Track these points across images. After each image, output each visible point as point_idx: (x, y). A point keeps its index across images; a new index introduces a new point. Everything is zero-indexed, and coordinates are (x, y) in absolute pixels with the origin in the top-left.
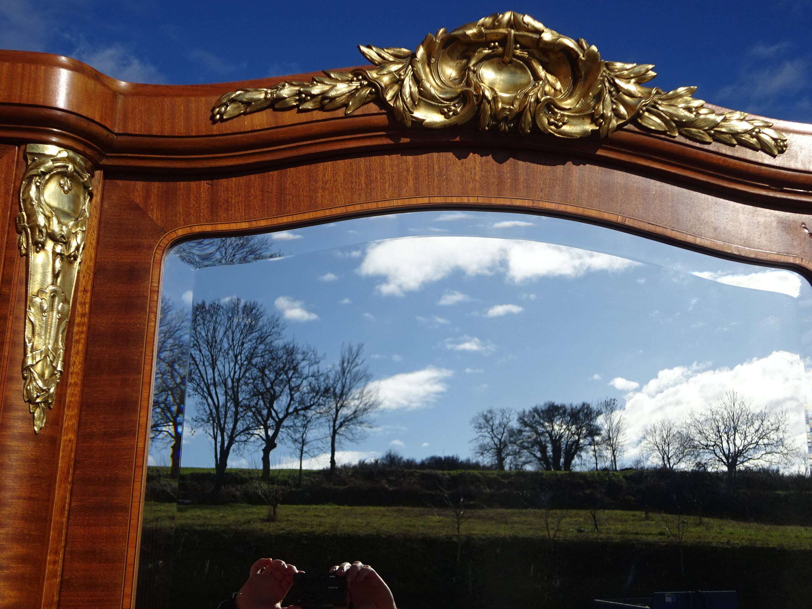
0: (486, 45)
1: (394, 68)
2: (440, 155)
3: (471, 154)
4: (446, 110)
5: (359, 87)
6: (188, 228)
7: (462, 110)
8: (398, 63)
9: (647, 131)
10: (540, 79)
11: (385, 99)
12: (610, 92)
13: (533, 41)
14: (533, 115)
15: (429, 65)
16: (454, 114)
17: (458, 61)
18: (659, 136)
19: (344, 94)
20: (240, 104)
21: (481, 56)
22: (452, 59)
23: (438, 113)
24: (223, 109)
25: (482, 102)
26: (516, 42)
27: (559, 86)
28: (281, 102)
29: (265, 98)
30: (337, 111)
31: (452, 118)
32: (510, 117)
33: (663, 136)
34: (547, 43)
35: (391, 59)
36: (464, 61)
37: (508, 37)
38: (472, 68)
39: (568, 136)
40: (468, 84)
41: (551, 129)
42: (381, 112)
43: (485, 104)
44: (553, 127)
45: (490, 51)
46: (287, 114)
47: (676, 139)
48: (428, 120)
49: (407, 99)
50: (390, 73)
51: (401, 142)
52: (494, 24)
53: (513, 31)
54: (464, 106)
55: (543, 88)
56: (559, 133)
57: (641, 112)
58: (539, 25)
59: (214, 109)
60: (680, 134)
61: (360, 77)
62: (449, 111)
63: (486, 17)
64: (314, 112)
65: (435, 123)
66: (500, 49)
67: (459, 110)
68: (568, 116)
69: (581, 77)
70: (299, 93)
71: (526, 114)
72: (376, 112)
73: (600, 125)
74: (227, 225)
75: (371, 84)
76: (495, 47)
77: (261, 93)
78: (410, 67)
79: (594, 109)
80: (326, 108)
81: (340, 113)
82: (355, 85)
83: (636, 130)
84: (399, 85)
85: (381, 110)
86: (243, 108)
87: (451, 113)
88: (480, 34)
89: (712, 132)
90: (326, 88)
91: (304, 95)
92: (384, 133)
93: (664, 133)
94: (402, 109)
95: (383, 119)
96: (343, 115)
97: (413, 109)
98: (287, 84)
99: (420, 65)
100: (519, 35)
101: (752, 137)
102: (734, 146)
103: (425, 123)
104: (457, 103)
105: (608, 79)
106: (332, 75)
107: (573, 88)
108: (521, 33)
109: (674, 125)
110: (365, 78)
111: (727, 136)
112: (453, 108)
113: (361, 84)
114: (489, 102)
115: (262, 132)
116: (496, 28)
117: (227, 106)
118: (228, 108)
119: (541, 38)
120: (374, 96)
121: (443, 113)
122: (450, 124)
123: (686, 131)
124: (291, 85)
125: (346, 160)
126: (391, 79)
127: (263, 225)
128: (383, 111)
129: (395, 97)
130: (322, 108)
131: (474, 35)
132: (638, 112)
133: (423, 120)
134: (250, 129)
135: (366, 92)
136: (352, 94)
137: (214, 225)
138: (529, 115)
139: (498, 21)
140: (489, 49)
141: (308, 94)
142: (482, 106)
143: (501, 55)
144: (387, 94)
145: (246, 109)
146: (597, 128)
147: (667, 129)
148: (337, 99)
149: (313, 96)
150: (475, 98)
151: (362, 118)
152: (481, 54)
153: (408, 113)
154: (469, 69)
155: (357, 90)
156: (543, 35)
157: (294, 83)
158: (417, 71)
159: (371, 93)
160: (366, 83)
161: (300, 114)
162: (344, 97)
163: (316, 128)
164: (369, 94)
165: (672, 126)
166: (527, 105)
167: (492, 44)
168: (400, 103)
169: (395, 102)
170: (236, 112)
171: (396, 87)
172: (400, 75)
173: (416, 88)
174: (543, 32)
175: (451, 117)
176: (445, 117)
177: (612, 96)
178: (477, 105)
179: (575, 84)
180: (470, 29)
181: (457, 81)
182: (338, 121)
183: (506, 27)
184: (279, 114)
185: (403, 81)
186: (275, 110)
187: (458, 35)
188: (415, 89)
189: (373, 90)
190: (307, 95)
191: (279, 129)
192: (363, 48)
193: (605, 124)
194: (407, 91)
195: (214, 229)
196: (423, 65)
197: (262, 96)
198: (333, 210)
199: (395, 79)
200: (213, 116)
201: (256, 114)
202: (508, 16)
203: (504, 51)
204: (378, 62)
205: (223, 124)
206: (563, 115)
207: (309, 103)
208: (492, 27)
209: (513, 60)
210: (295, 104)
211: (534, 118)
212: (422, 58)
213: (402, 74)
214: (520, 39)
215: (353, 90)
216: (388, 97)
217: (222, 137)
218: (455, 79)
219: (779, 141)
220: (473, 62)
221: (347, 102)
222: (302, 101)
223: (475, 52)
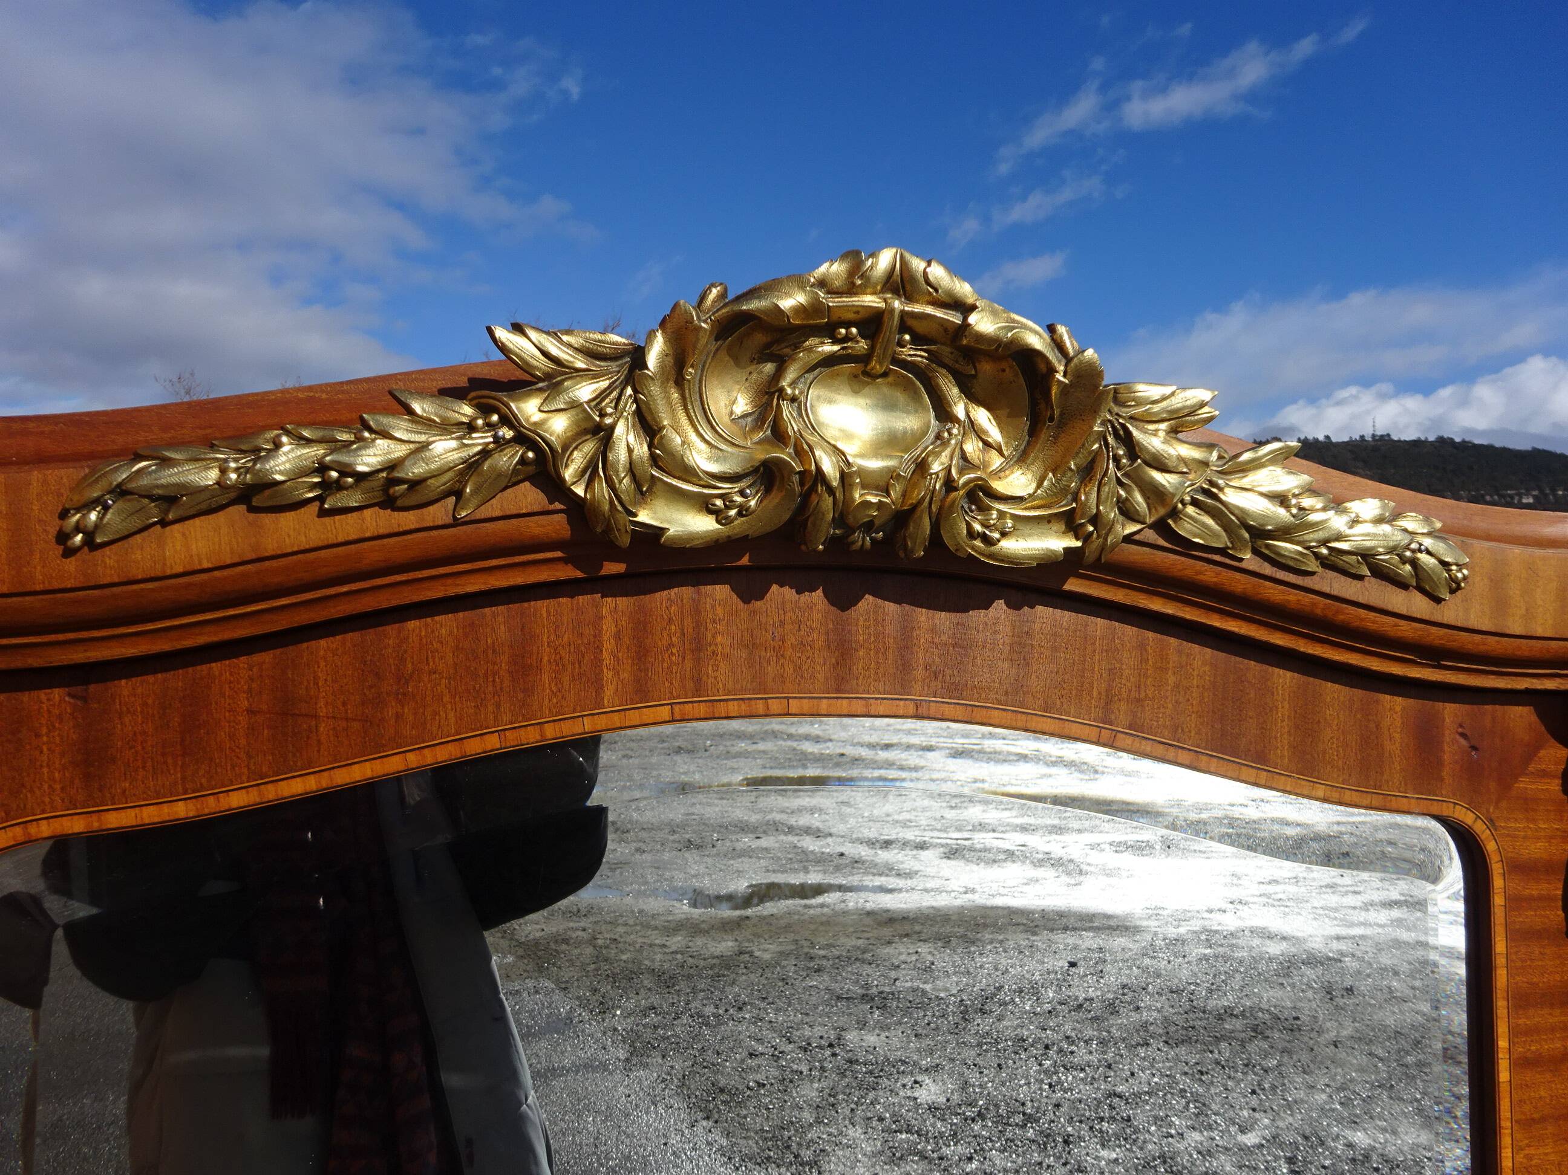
0: (829, 331)
1: (585, 391)
2: (699, 593)
3: (775, 587)
4: (719, 502)
5: (491, 446)
6: (18, 829)
7: (760, 502)
8: (596, 376)
9: (1185, 545)
10: (955, 420)
11: (563, 480)
12: (1117, 459)
13: (946, 330)
14: (933, 520)
15: (680, 382)
16: (740, 514)
17: (752, 368)
18: (1210, 556)
19: (451, 469)
20: (146, 501)
21: (814, 358)
22: (737, 362)
23: (700, 511)
24: (93, 516)
25: (813, 489)
26: (904, 328)
27: (995, 434)
28: (267, 492)
29: (218, 483)
30: (431, 509)
31: (736, 522)
32: (877, 522)
33: (1217, 558)
34: (980, 337)
35: (580, 364)
36: (769, 368)
37: (886, 319)
38: (789, 391)
39: (1012, 563)
40: (779, 435)
41: (973, 548)
42: (552, 507)
43: (820, 496)
44: (978, 543)
45: (836, 348)
46: (288, 519)
47: (1243, 565)
48: (673, 530)
49: (620, 482)
50: (574, 405)
51: (603, 572)
52: (853, 284)
53: (897, 304)
54: (768, 491)
55: (961, 444)
56: (991, 556)
57: (1180, 506)
58: (964, 289)
59: (64, 514)
60: (1256, 552)
61: (495, 418)
62: (728, 508)
63: (832, 261)
64: (367, 513)
65: (692, 536)
66: (863, 344)
67: (753, 503)
68: (1014, 517)
69: (1051, 419)
70: (322, 468)
71: (921, 517)
72: (536, 508)
73: (1087, 538)
74: (132, 813)
75: (524, 438)
76: (847, 338)
77: (208, 468)
78: (629, 391)
79: (1075, 498)
80: (400, 503)
81: (440, 513)
82: (481, 440)
83: (1161, 542)
84: (601, 440)
85: (551, 502)
86: (155, 511)
87: (733, 513)
88: (815, 309)
89: (1324, 551)
90: (399, 451)
91: (334, 474)
92: (558, 554)
93: (1222, 551)
94: (607, 507)
95: (557, 525)
96: (449, 520)
97: (636, 504)
98: (285, 439)
99: (655, 389)
100: (913, 315)
101: (1404, 560)
102: (1361, 578)
103: (668, 539)
104: (749, 487)
105: (1113, 427)
106: (417, 407)
107: (1029, 442)
108: (918, 308)
109: (1247, 535)
110: (507, 420)
111: (1353, 559)
112: (738, 499)
113: (497, 440)
114: (831, 491)
115: (217, 574)
116: (855, 294)
117: (106, 508)
118: (109, 516)
119: (965, 326)
120: (531, 469)
121: (710, 510)
122: (729, 537)
123: (1268, 546)
124: (302, 441)
125: (461, 614)
126: (576, 423)
127: (235, 804)
128: (558, 506)
129: (590, 471)
130: (389, 503)
131: (800, 310)
132: (1175, 507)
133: (663, 530)
134: (179, 569)
135: (508, 459)
136: (472, 465)
137: (95, 817)
138: (926, 522)
139: (862, 277)
140: (833, 343)
141: (346, 471)
142: (814, 499)
143: (864, 359)
144: (567, 466)
145: (167, 514)
146: (1079, 544)
147: (1229, 545)
148: (430, 482)
149: (361, 477)
150: (796, 479)
151: (501, 524)
152: (813, 356)
153: (622, 517)
154: (781, 390)
155: (485, 453)
156: (972, 319)
157: (306, 433)
158: (647, 403)
159: (523, 461)
160: (507, 433)
161: (327, 520)
162: (450, 474)
163: (373, 555)
164: (518, 463)
165: (1241, 538)
166: (923, 498)
167: (843, 331)
168: (601, 489)
169: (589, 486)
170: (136, 523)
171: (589, 447)
172: (602, 415)
173: (645, 448)
174: (973, 308)
175: (732, 522)
176: (718, 521)
177: (1118, 467)
178: (800, 495)
179: (1033, 433)
180: (788, 295)
181: (749, 419)
182: (434, 533)
183: (882, 291)
184: (267, 519)
185: (612, 428)
186: (252, 509)
187: (758, 310)
188: (642, 450)
189: (531, 455)
190: (343, 474)
191: (267, 564)
192: (502, 334)
193: (1098, 536)
194: (620, 455)
195: (96, 825)
196: (664, 385)
197: (211, 476)
198: (426, 751)
199: (589, 425)
200: (63, 537)
201: (197, 521)
202: (885, 260)
203: (872, 348)
204: (544, 373)
205: (98, 554)
206: (1002, 515)
207: (350, 492)
208: (845, 288)
209: (890, 369)
210: (311, 495)
211: (936, 526)
212: (662, 366)
213: (609, 410)
214: (910, 322)
215: (474, 456)
216: (568, 474)
217: (96, 592)
218: (744, 416)
219: (1454, 568)
220: (790, 375)
221: (457, 485)
222: (328, 487)
223: (797, 346)
